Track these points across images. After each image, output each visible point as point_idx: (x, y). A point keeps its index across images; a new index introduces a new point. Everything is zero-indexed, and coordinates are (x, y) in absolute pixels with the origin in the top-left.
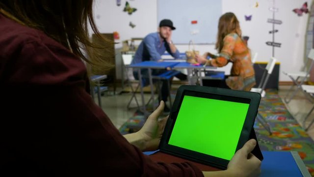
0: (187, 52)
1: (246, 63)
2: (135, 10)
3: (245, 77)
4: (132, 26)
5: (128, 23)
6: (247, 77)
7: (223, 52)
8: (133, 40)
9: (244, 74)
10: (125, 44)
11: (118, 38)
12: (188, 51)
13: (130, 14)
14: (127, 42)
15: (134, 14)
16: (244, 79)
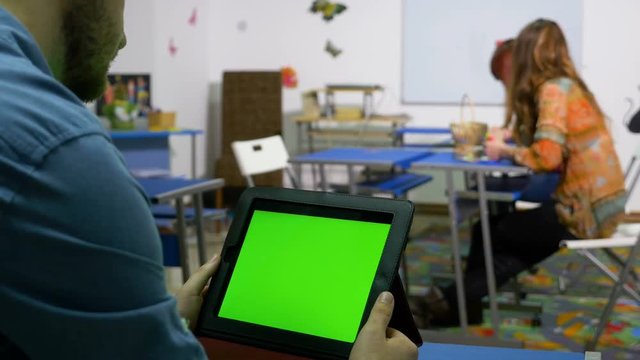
0: (453, 125)
1: (596, 158)
2: (341, 9)
3: (594, 199)
4: (332, 51)
5: (323, 45)
6: (600, 200)
7: (542, 126)
8: (331, 89)
9: (591, 192)
10: (311, 100)
11: (292, 84)
12: (457, 121)
13: (328, 18)
14: (314, 95)
15: (338, 18)
16: (592, 204)
